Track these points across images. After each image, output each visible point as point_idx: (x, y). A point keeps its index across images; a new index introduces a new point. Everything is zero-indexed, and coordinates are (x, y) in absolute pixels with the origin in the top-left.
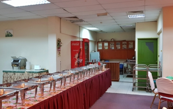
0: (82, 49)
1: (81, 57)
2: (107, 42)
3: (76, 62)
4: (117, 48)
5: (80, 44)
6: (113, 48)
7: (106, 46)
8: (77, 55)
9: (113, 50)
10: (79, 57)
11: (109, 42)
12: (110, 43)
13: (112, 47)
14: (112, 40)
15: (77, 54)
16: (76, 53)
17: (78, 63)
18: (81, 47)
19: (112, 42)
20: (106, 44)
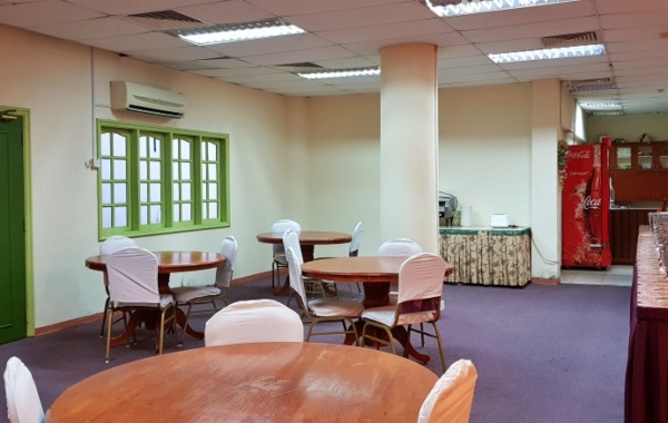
0: (598, 170)
1: (596, 194)
2: (626, 145)
3: (581, 207)
4: (660, 167)
5: (592, 155)
6: (648, 165)
7: (624, 160)
8: (582, 188)
9: (647, 171)
10: (588, 193)
11: (635, 147)
12: (639, 148)
13: (646, 160)
14: (646, 139)
15: (585, 184)
16: (580, 182)
17: (585, 211)
18: (597, 164)
19: (646, 144)
20: (624, 153)
